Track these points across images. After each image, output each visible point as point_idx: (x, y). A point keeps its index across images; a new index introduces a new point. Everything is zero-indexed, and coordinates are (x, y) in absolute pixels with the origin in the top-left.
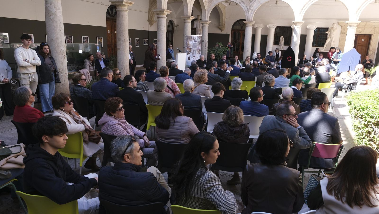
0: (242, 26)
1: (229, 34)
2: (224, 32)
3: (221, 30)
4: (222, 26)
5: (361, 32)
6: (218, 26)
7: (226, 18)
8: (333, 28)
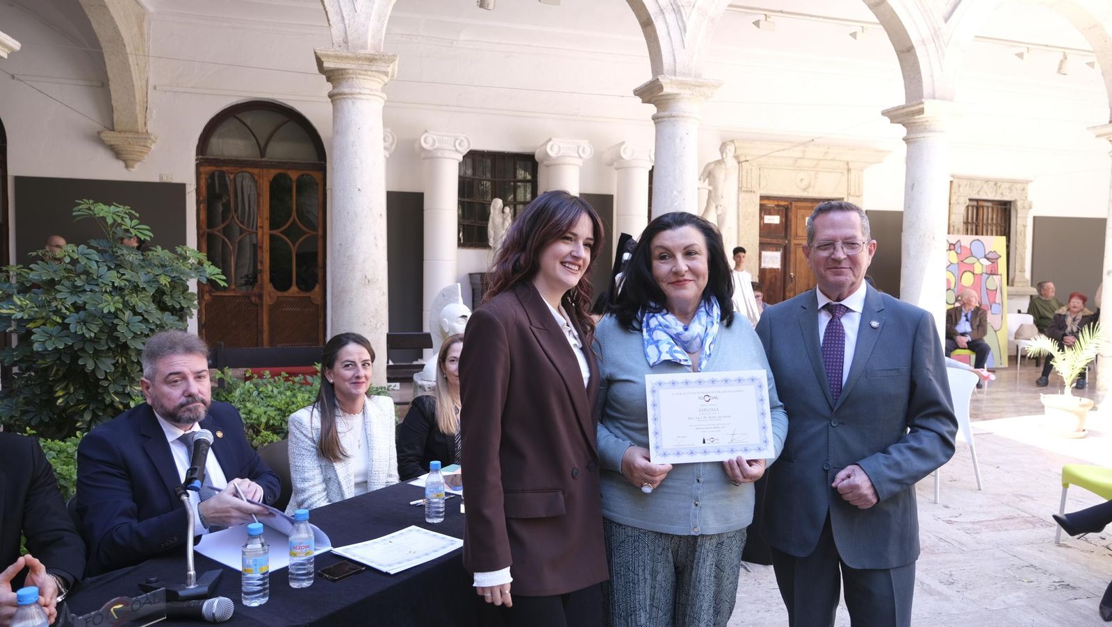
0: (262, 143)
1: (182, 187)
2: (143, 172)
3: (125, 161)
4: (131, 131)
5: (808, 187)
6: (98, 130)
7: (155, 88)
8: (724, 162)
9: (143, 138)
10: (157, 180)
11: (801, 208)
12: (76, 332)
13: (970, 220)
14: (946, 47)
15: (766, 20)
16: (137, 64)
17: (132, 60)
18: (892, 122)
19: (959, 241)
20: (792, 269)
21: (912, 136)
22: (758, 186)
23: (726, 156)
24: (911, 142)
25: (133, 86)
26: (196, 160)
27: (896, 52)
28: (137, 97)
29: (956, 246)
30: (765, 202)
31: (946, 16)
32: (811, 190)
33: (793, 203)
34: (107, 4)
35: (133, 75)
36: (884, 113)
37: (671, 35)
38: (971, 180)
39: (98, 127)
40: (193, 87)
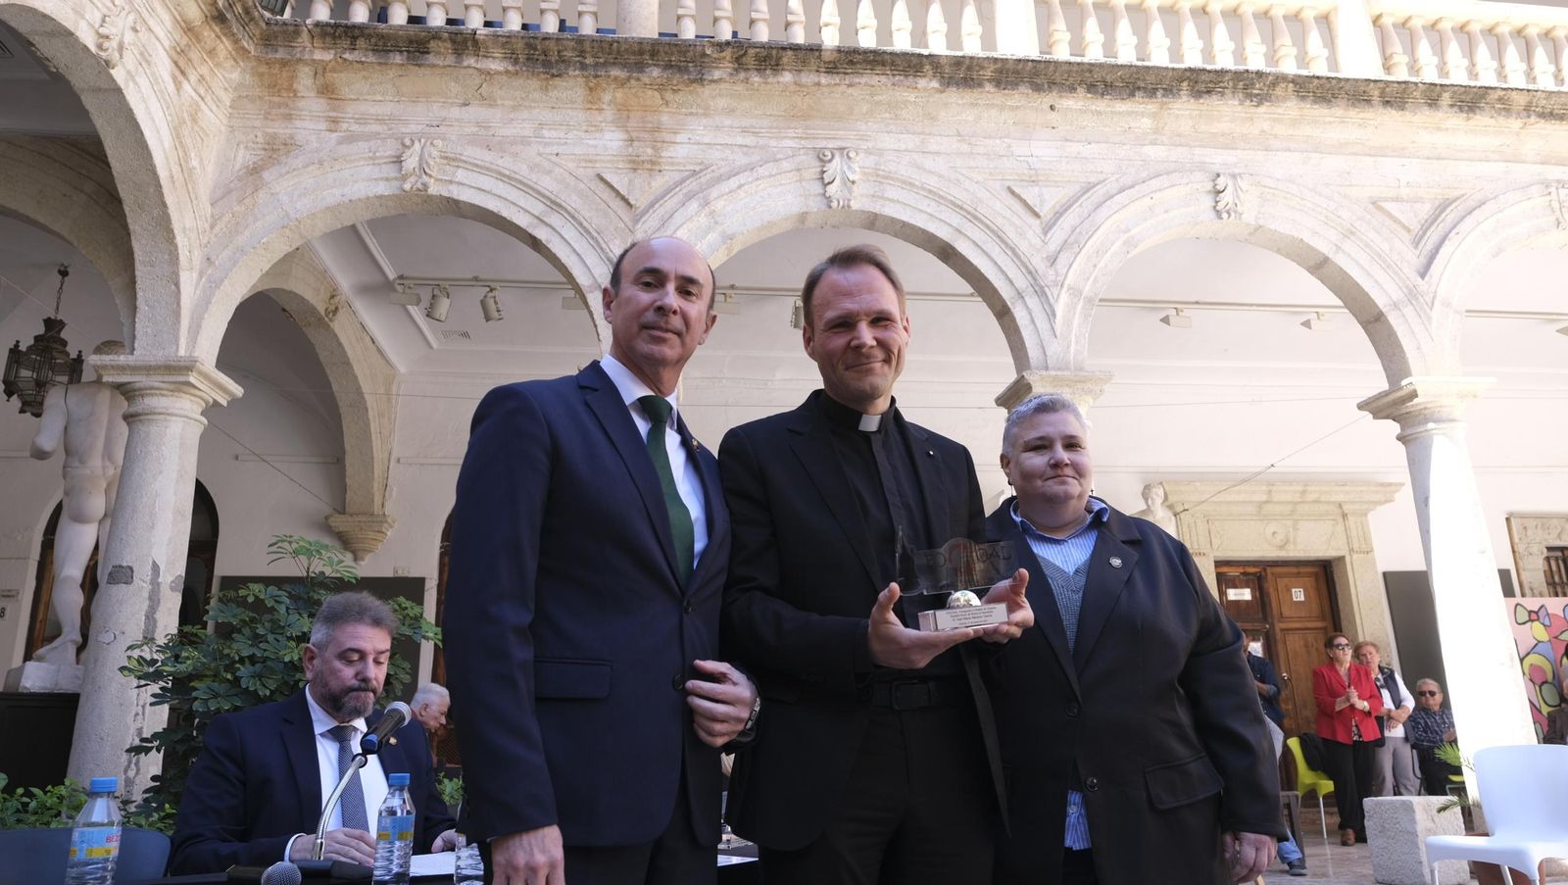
2: (375, 565)
3: (354, 552)
4: (365, 514)
5: (1285, 544)
6: (326, 514)
7: (398, 461)
8: (1152, 512)
9: (377, 522)
10: (390, 574)
11: (1281, 576)
12: (248, 687)
13: (1557, 579)
14: (1431, 309)
15: (1178, 314)
16: (380, 433)
17: (374, 427)
18: (1376, 417)
19: (1542, 606)
20: (1283, 668)
21: (1409, 431)
22: (1209, 546)
23: (1153, 503)
24: (1408, 441)
25: (373, 458)
26: (441, 548)
27: (1361, 324)
28: (376, 471)
29: (1540, 614)
30: (1224, 569)
31: (1422, 270)
32: (1291, 547)
33: (1269, 570)
34: (351, 360)
35: (374, 444)
36: (1361, 407)
37: (1036, 322)
38: (1543, 519)
39: (326, 509)
40: (445, 458)
